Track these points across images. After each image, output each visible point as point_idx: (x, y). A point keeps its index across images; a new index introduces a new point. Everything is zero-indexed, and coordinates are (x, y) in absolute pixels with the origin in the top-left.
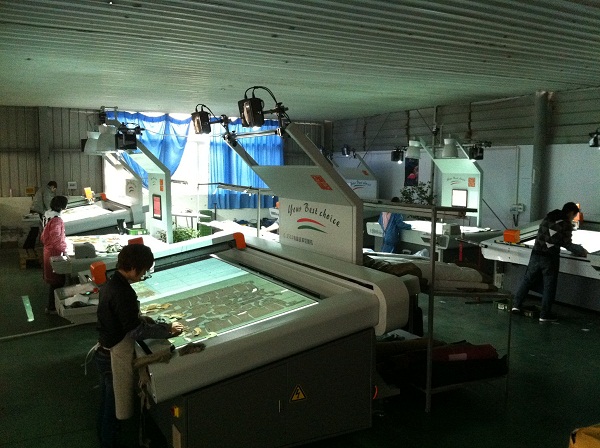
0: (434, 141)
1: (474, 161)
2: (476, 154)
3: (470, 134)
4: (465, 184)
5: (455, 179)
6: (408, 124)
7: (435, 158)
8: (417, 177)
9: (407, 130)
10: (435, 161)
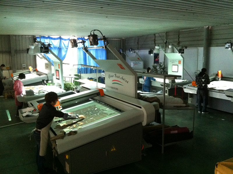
0: (165, 46)
1: (180, 54)
2: (181, 51)
3: (179, 43)
4: (177, 63)
5: (173, 61)
6: (155, 39)
7: (165, 53)
8: (158, 60)
9: (155, 41)
10: (165, 54)
